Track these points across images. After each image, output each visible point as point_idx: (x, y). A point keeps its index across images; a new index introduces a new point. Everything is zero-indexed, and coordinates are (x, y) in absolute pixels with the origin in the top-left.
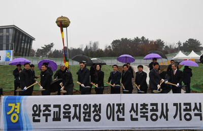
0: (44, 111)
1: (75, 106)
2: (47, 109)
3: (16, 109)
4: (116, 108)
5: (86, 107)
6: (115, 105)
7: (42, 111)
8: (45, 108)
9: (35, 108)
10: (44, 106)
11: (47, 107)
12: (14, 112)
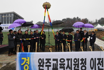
0: (46, 63)
1: (68, 60)
2: (48, 62)
3: (27, 61)
4: (97, 61)
5: (75, 61)
6: (97, 59)
7: (45, 63)
8: (47, 61)
9: (40, 61)
10: (46, 59)
11: (48, 60)
12: (26, 63)
